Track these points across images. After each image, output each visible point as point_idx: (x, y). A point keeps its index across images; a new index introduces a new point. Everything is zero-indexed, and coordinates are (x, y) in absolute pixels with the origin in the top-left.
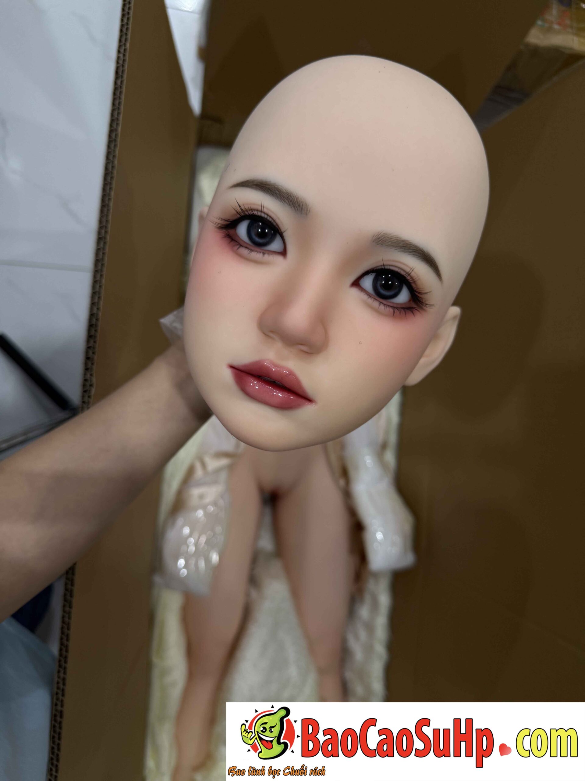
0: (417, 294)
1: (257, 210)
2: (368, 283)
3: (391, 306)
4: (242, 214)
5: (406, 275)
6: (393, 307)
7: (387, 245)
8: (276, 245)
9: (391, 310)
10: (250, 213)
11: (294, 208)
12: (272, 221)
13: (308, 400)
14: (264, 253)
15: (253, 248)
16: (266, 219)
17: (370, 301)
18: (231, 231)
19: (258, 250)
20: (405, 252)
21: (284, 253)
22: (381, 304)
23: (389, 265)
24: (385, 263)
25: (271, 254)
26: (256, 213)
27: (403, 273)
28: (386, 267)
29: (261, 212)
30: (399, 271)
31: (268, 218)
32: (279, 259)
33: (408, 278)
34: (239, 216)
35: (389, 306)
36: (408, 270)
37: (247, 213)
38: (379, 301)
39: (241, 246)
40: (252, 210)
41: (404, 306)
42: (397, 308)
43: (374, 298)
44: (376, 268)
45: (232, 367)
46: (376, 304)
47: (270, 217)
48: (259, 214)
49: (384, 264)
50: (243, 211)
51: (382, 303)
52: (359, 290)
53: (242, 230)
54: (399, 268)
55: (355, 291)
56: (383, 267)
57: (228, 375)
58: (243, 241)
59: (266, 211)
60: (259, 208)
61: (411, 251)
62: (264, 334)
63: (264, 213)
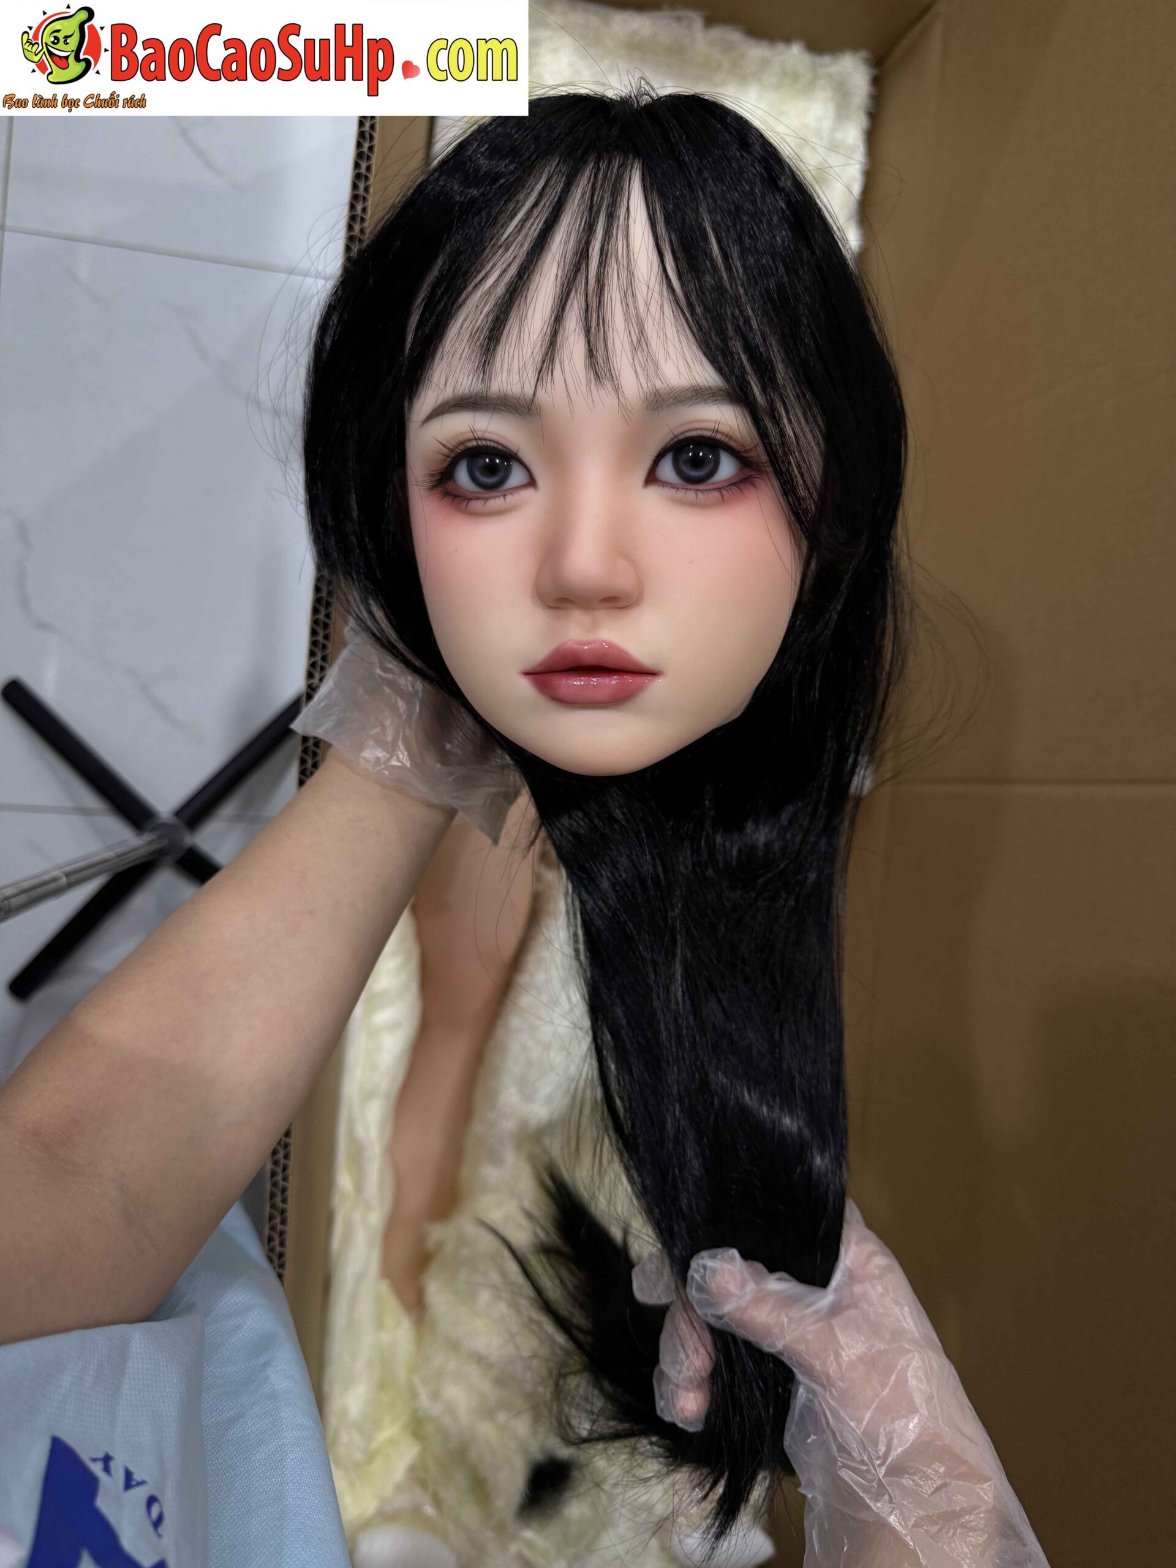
0: (744, 455)
1: (469, 440)
2: (667, 470)
3: (713, 489)
4: (453, 455)
5: (713, 434)
6: (719, 489)
7: (668, 406)
8: (517, 476)
9: (716, 494)
10: (462, 447)
11: (517, 411)
12: (496, 445)
13: (653, 674)
14: (504, 496)
15: (486, 496)
16: (487, 446)
17: (681, 494)
18: (449, 485)
19: (494, 494)
20: (699, 403)
21: (532, 483)
22: (698, 492)
23: (683, 433)
24: (676, 433)
25: (515, 493)
26: (470, 445)
27: (708, 434)
28: (681, 437)
29: (475, 439)
30: (699, 433)
31: (488, 443)
32: (528, 494)
33: (719, 436)
34: (449, 460)
35: (709, 490)
36: (711, 426)
37: (459, 451)
38: (694, 490)
39: (470, 499)
40: (462, 443)
41: (734, 481)
42: (723, 488)
43: (685, 489)
44: (668, 446)
45: (527, 674)
46: (691, 495)
47: (491, 441)
48: (474, 443)
49: (676, 435)
50: (451, 450)
51: (699, 490)
52: (659, 486)
53: (462, 476)
54: (697, 429)
55: (653, 491)
56: (675, 440)
57: (525, 687)
58: (467, 491)
59: (480, 434)
60: (471, 436)
61: (707, 397)
62: (551, 607)
63: (480, 439)
